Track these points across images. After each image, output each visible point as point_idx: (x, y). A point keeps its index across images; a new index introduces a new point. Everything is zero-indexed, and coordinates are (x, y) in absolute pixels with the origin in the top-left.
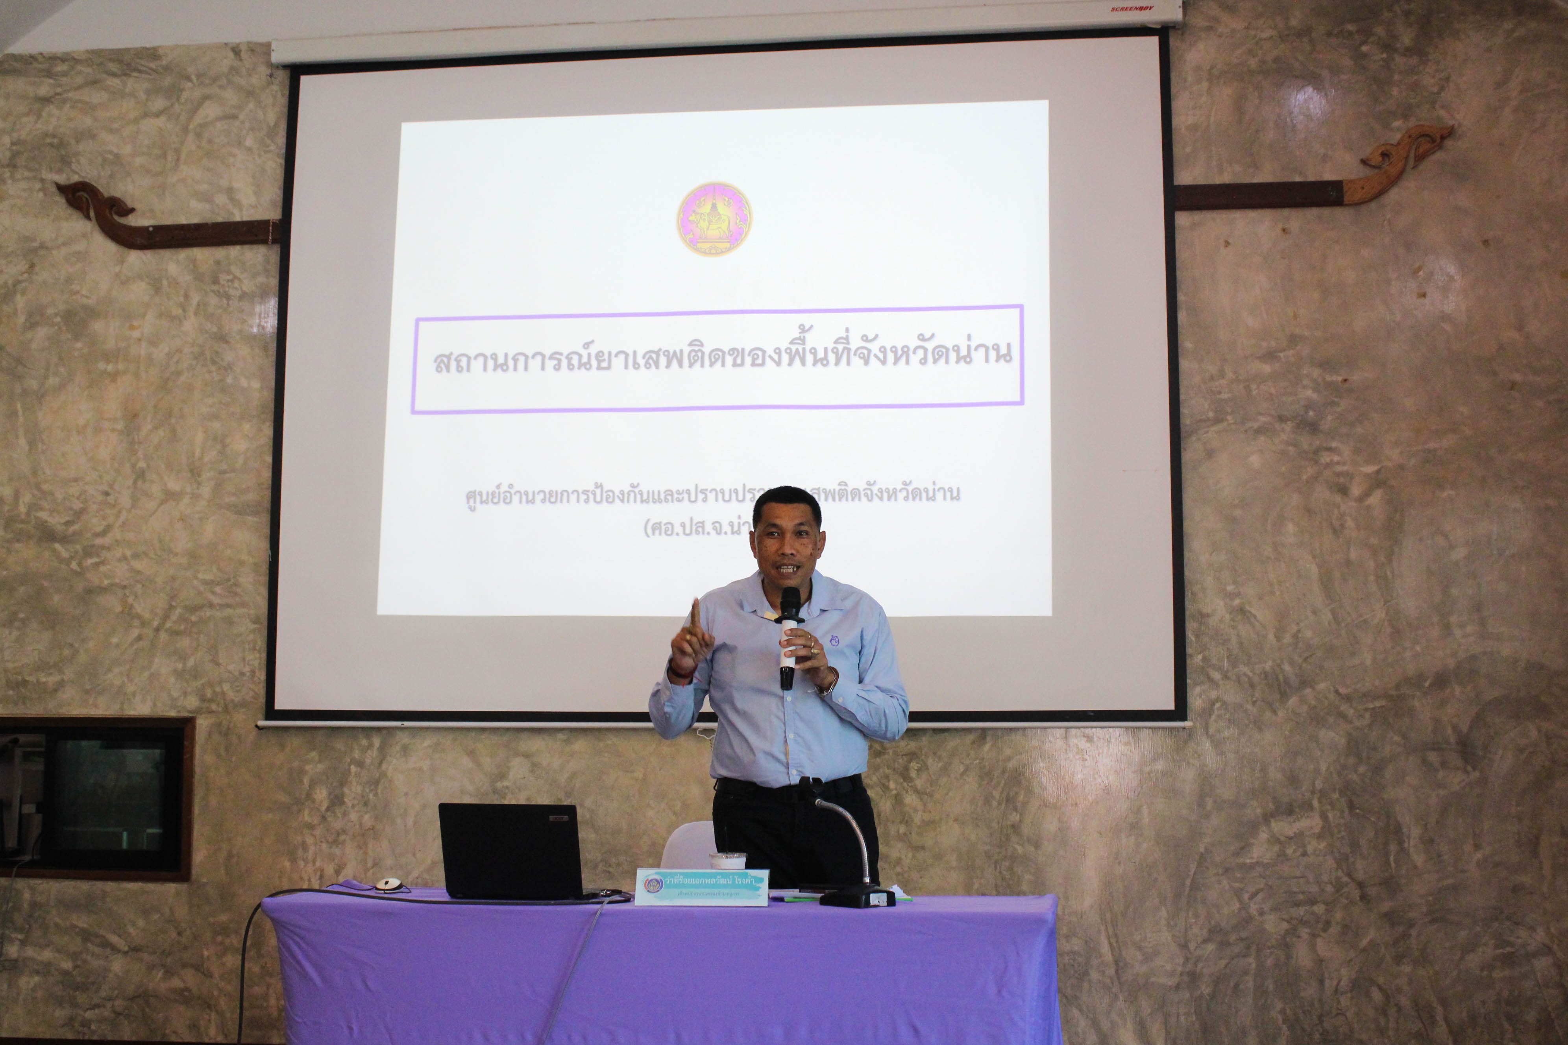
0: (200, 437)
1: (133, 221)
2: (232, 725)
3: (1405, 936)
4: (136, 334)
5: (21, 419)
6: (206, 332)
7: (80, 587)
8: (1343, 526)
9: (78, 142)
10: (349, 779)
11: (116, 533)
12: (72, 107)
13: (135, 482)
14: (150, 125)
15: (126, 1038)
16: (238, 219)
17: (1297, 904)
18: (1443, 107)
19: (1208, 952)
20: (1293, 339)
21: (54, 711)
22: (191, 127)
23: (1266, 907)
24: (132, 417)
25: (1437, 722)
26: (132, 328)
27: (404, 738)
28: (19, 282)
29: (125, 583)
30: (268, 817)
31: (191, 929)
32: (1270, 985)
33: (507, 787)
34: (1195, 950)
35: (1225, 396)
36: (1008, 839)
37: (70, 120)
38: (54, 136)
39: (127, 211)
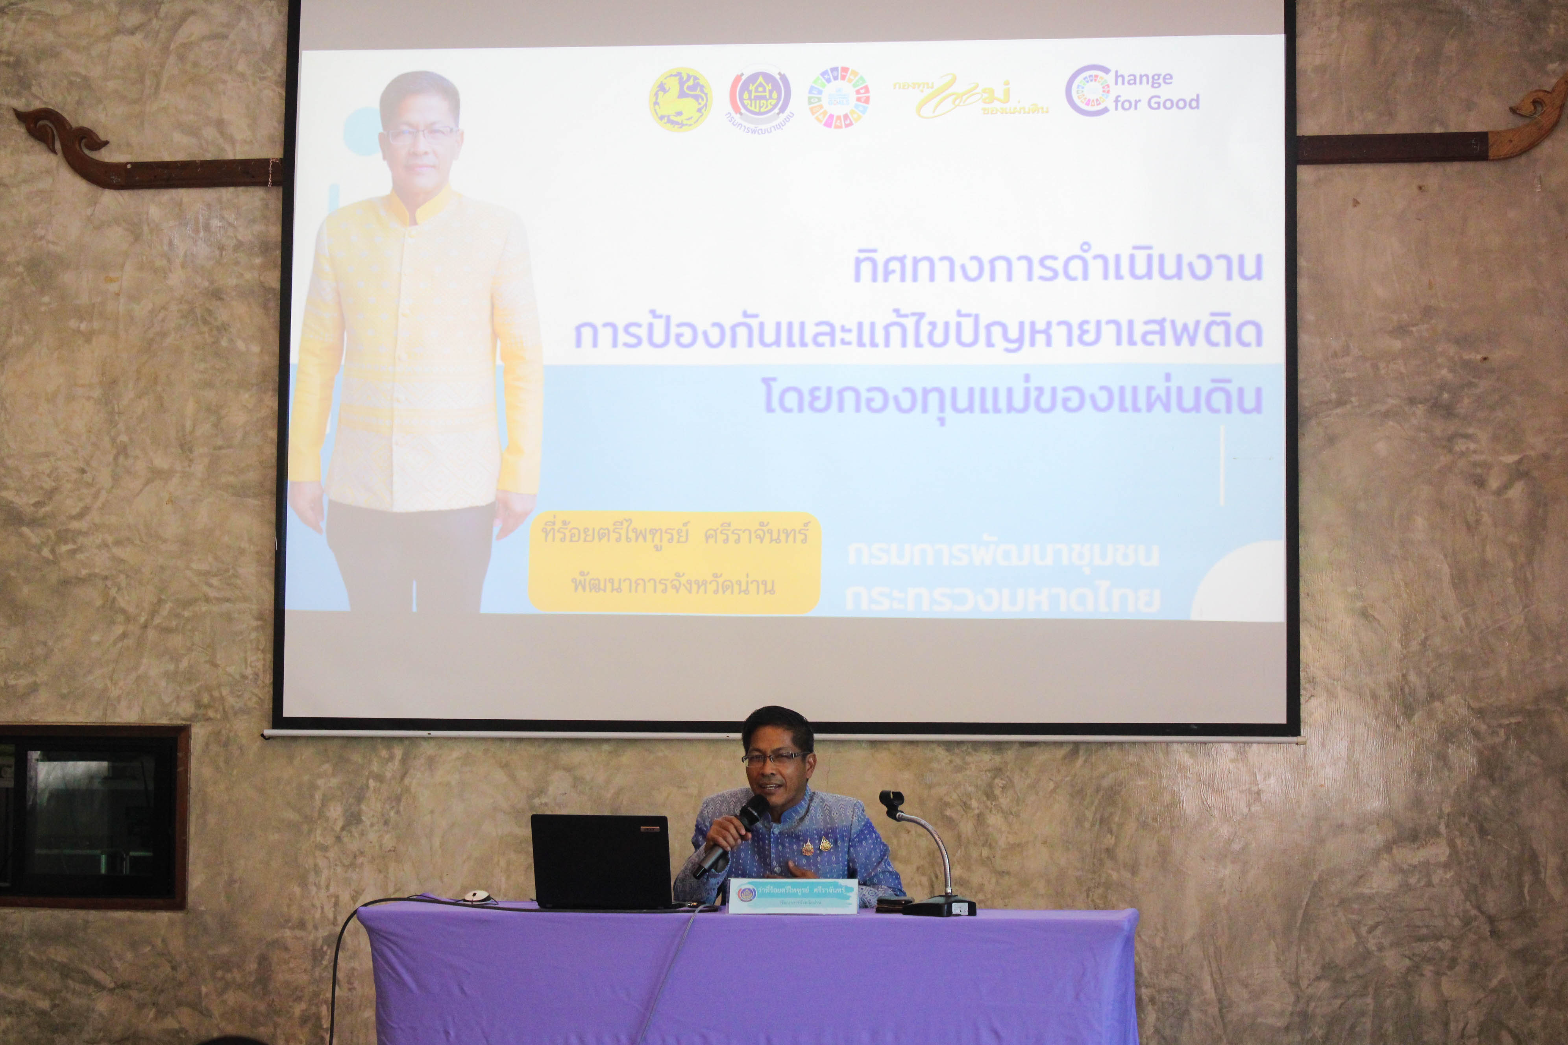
0: (190, 408)
1: (106, 156)
2: (232, 734)
3: (1540, 975)
4: (113, 287)
6: (196, 287)
7: (53, 577)
8: (1478, 522)
9: (38, 60)
10: (367, 795)
11: (94, 516)
12: (30, 20)
13: (116, 458)
14: (124, 44)
16: (230, 156)
17: (1421, 939)
19: (1321, 990)
20: (1428, 312)
22: (172, 46)
23: (1386, 942)
24: (110, 384)
26: (109, 280)
27: (428, 749)
29: (105, 573)
30: (274, 837)
31: (187, 962)
32: (1389, 1028)
34: (1307, 988)
35: (1349, 375)
36: (1101, 862)
37: (30, 34)
38: (9, 54)
39: (99, 144)
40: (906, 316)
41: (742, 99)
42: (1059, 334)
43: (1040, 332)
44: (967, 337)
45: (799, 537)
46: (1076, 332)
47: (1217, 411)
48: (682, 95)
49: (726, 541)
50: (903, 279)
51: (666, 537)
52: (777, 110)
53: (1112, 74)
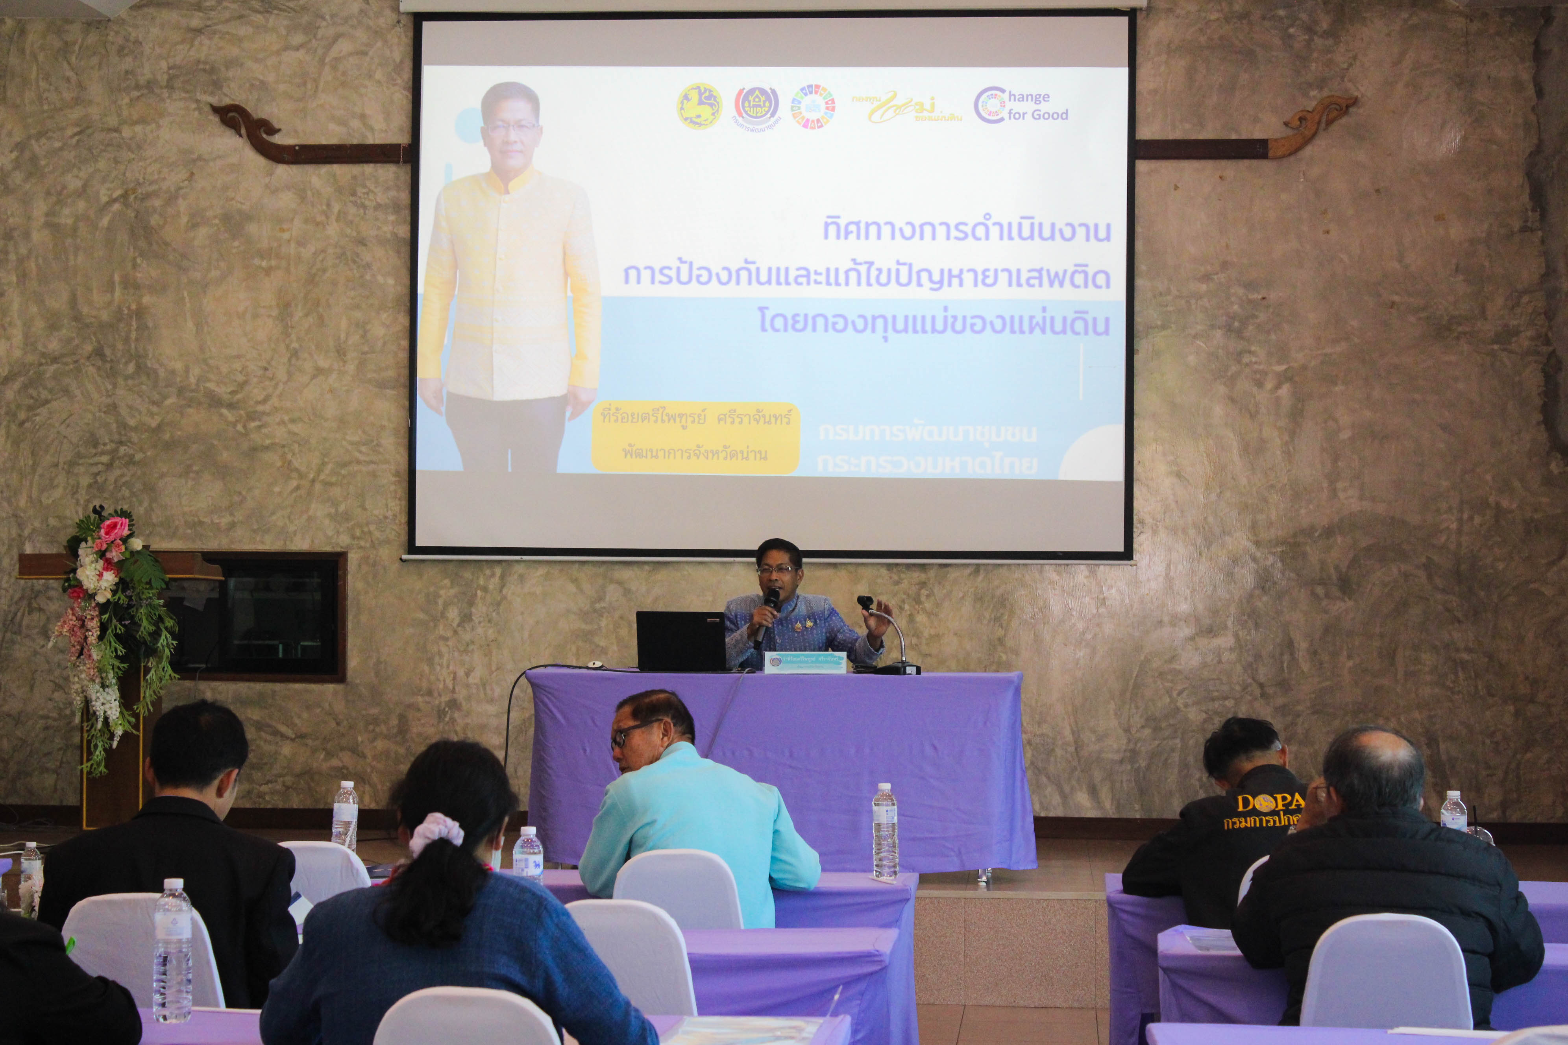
0: (344, 324)
1: (278, 139)
2: (378, 558)
3: (1293, 724)
4: (286, 236)
5: (188, 305)
6: (347, 236)
7: (245, 446)
8: (1257, 412)
9: (227, 68)
10: (476, 602)
11: (274, 401)
12: (221, 38)
13: (290, 360)
14: (291, 57)
15: (295, 807)
16: (370, 141)
17: (1213, 700)
18: (1350, 81)
19: (1145, 735)
20: (1225, 265)
21: (226, 547)
22: (327, 60)
23: (1190, 702)
24: (285, 307)
25: (1323, 563)
26: (282, 230)
27: (519, 569)
28: (181, 188)
29: (285, 443)
30: (409, 631)
31: (347, 720)
33: (604, 608)
34: (1136, 733)
35: (1170, 308)
36: (995, 649)
37: (220, 49)
38: (205, 63)
39: (273, 131)
40: (860, 264)
41: (744, 107)
42: (968, 278)
43: (955, 276)
44: (904, 279)
45: (785, 420)
46: (980, 277)
47: (1078, 334)
48: (701, 103)
49: (733, 423)
50: (858, 237)
51: (690, 419)
52: (769, 115)
53: (1007, 94)
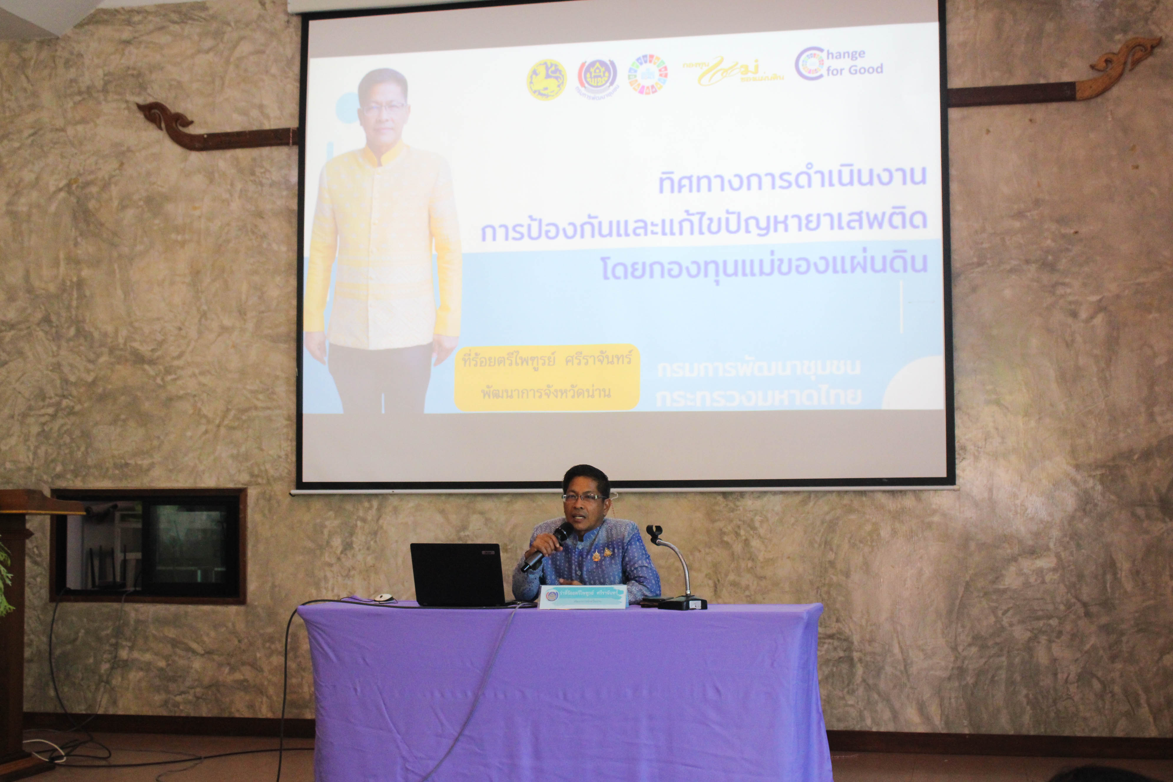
0: (244, 287)
1: (192, 130)
2: (273, 493)
3: (1118, 642)
4: (197, 213)
5: (118, 276)
6: (247, 210)
7: (163, 396)
8: (1073, 341)
9: (151, 72)
10: (356, 531)
11: (188, 357)
12: (146, 47)
13: (200, 321)
14: (202, 59)
15: (204, 715)
16: (267, 127)
17: (1038, 619)
18: (1154, 23)
19: (972, 652)
20: (1037, 203)
21: (148, 485)
22: (232, 60)
23: (1015, 620)
24: (196, 273)
25: (1143, 486)
26: (195, 208)
27: (394, 502)
28: (114, 176)
29: (194, 393)
30: (299, 558)
31: (247, 638)
32: (1018, 677)
33: (468, 536)
34: (963, 651)
35: (986, 245)
36: (826, 570)
37: (146, 56)
38: (134, 69)
39: (188, 123)
40: (693, 214)
41: (586, 78)
42: (793, 223)
43: (780, 222)
44: (733, 227)
45: (626, 360)
46: (804, 222)
47: (897, 271)
48: (548, 76)
49: (579, 364)
50: (691, 190)
51: (541, 362)
52: (608, 84)
53: (825, 53)
